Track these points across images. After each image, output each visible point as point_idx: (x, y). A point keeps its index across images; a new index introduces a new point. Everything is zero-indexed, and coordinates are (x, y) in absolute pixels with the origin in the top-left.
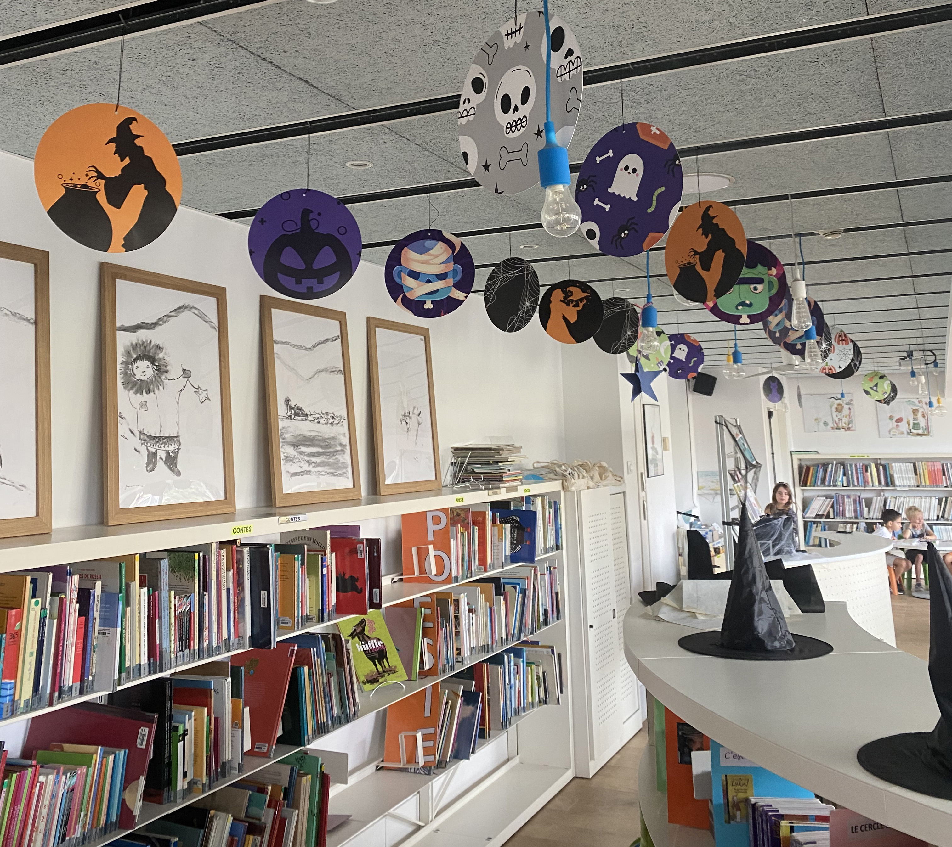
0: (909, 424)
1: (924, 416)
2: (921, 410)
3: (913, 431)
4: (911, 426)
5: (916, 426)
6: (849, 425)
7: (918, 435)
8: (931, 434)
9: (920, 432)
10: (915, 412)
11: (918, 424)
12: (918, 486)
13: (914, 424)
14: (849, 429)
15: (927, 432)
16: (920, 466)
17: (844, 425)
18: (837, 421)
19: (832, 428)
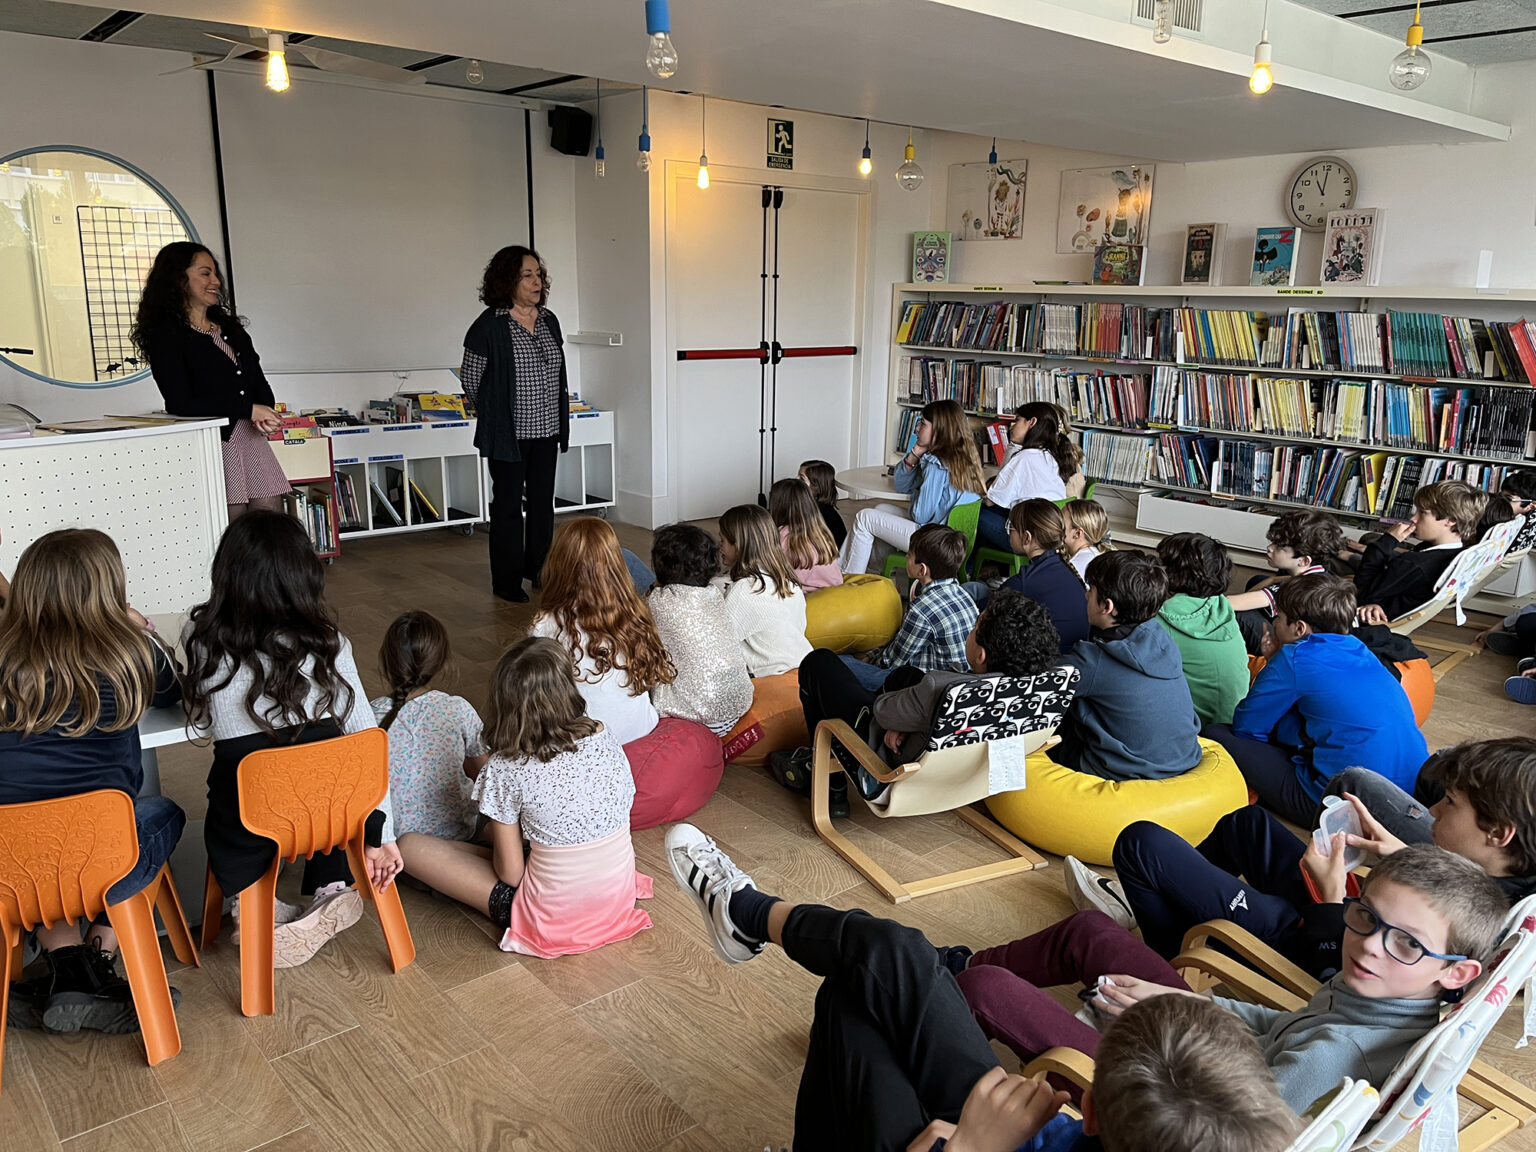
0: (1108, 225)
4: (1111, 228)
5: (1120, 227)
6: (1011, 227)
9: (1124, 239)
11: (1125, 223)
13: (1118, 224)
14: (1011, 235)
16: (1087, 311)
17: (1005, 227)
18: (995, 217)
19: (986, 232)
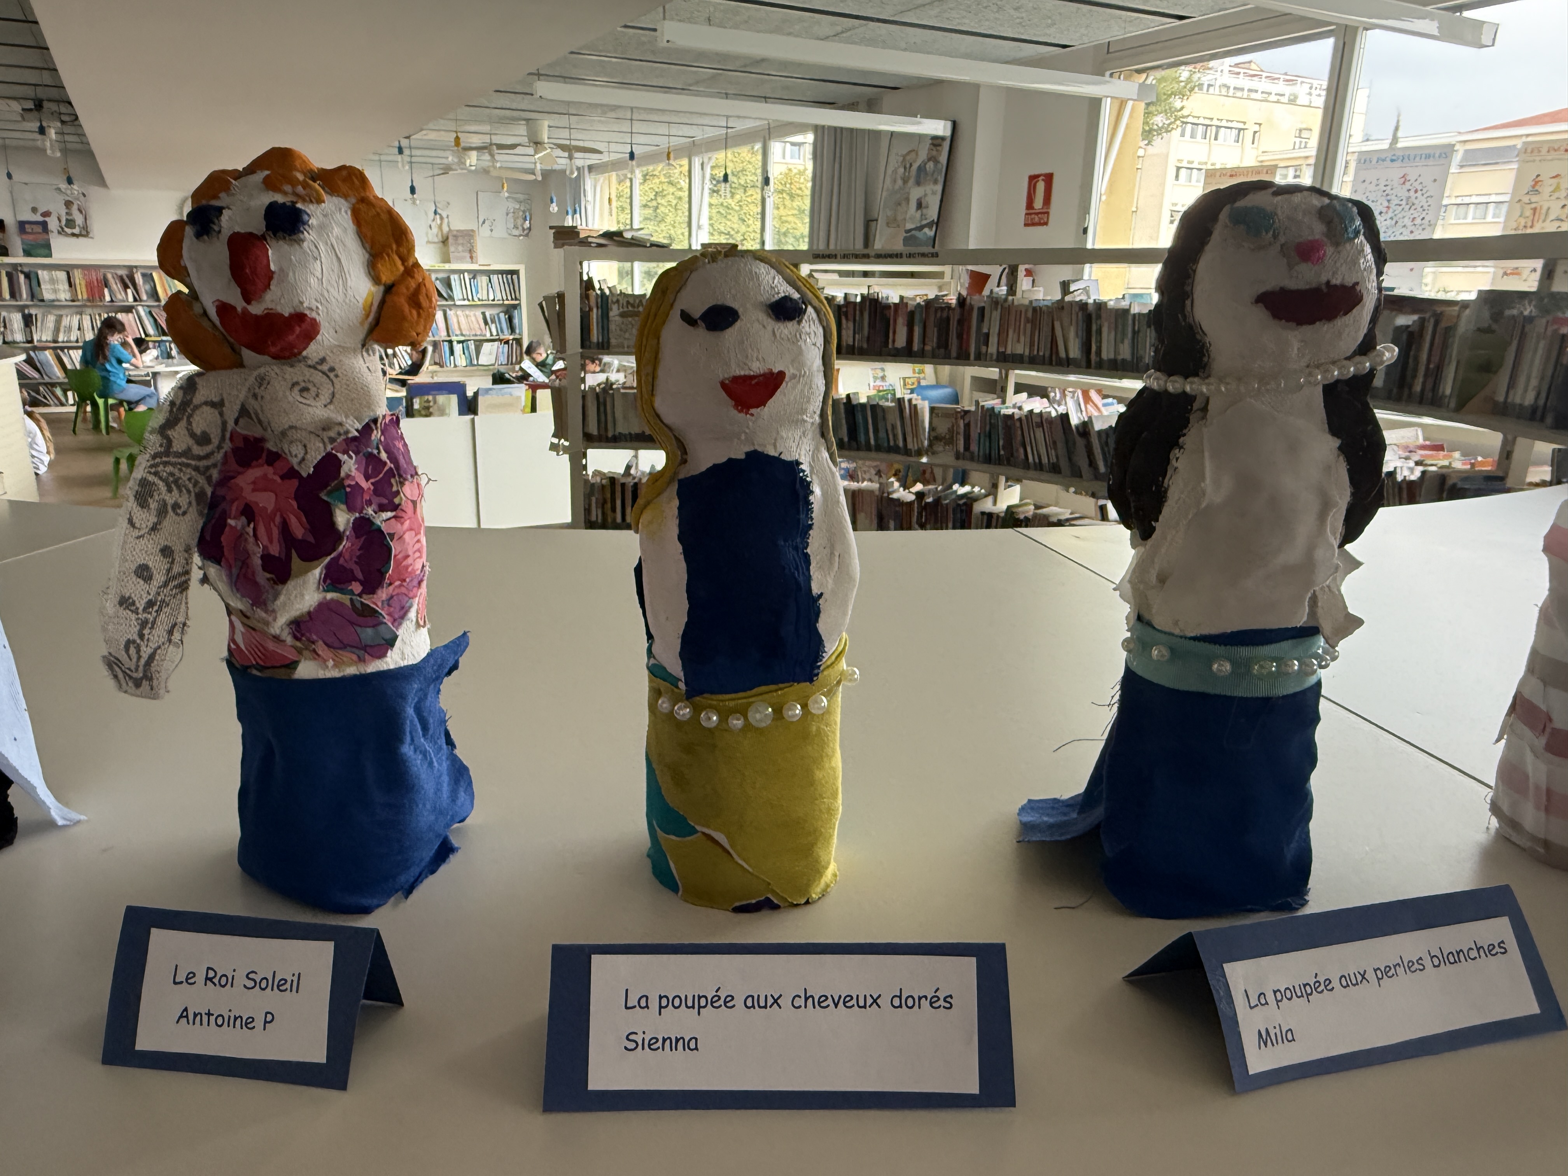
0: (60, 221)
1: (80, 211)
2: (76, 203)
3: (66, 229)
4: (64, 222)
5: (70, 223)
7: (73, 235)
8: (91, 235)
9: (76, 231)
10: (68, 204)
11: (73, 221)
12: (73, 301)
13: (67, 220)
15: (85, 233)
16: (77, 276)
